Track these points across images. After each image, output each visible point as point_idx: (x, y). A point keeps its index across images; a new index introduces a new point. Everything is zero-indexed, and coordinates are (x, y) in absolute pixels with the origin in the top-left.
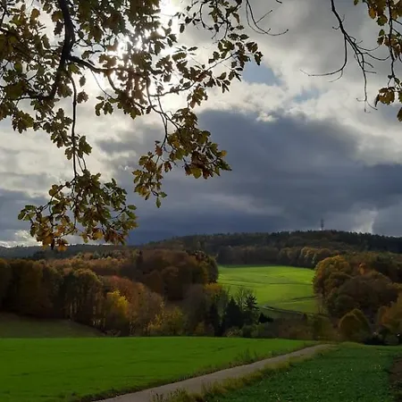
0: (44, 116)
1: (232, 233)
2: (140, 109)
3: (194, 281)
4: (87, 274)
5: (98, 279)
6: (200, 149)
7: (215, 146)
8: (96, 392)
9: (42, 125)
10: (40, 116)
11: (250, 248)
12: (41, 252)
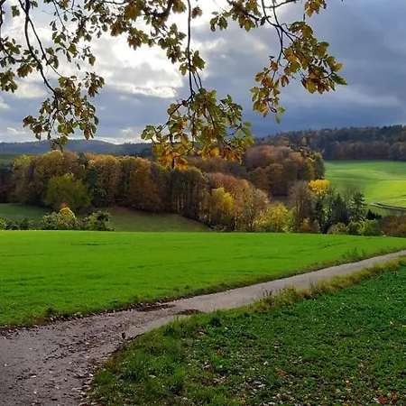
0: (158, 31)
1: (339, 128)
2: (254, 20)
3: (299, 178)
4: (193, 171)
5: (204, 176)
6: (316, 62)
7: (331, 58)
8: (208, 286)
9: (157, 41)
10: (154, 32)
11: (358, 143)
12: (147, 149)
